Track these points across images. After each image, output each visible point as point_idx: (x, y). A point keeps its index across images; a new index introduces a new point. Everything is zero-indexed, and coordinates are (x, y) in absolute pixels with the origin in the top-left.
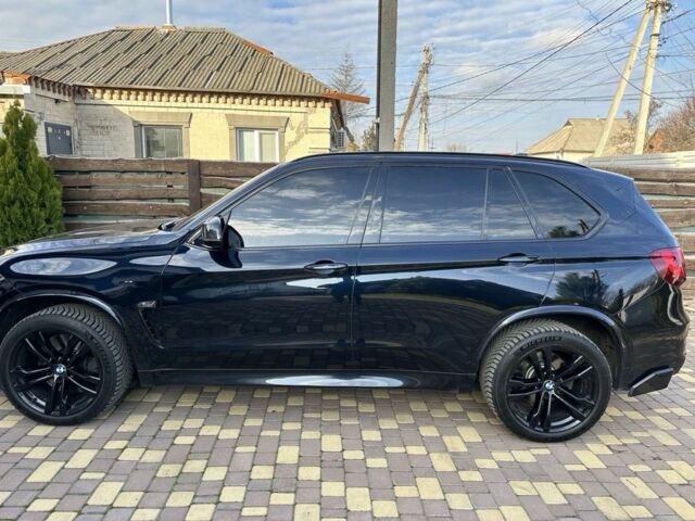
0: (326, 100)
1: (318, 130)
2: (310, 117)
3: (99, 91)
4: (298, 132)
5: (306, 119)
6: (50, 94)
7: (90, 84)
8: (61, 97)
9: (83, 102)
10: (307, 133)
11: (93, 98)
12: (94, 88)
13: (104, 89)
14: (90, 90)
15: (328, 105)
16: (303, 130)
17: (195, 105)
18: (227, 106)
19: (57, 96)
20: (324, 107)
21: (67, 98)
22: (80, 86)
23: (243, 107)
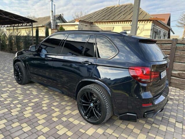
0: (151, 20)
1: (147, 30)
2: (145, 26)
3: (95, 23)
4: (141, 30)
5: (144, 26)
6: (85, 24)
7: (94, 21)
8: (87, 25)
9: (92, 26)
10: (143, 31)
11: (94, 25)
12: (94, 22)
13: (96, 22)
14: (94, 23)
15: (151, 22)
16: (143, 30)
17: (115, 25)
18: (123, 24)
19: (86, 25)
20: (150, 23)
21: (89, 25)
22: (92, 22)
23: (127, 24)
